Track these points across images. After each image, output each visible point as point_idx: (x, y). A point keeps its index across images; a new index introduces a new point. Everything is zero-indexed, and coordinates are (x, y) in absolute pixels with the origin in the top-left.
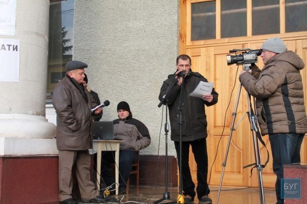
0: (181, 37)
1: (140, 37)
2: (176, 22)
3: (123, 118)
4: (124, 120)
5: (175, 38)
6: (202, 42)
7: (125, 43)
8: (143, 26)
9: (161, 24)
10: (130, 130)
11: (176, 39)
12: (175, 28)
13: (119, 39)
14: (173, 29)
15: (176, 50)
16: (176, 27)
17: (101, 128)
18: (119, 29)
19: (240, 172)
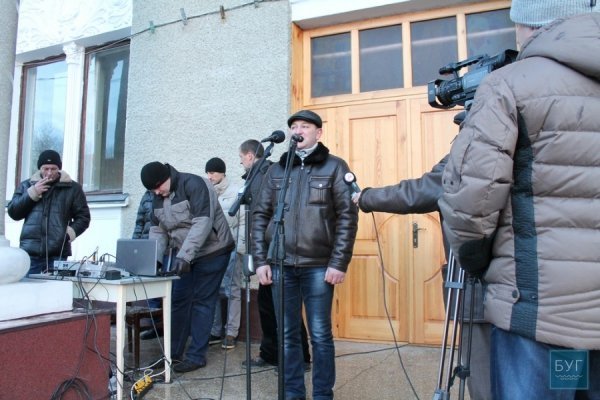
0: (295, 91)
1: (228, 92)
2: (286, 66)
5: (285, 93)
6: (328, 100)
7: (205, 104)
8: (232, 75)
9: (262, 71)
12: (284, 76)
13: (196, 98)
14: (282, 77)
16: (286, 73)
17: (136, 251)
18: (196, 82)
19: (394, 318)
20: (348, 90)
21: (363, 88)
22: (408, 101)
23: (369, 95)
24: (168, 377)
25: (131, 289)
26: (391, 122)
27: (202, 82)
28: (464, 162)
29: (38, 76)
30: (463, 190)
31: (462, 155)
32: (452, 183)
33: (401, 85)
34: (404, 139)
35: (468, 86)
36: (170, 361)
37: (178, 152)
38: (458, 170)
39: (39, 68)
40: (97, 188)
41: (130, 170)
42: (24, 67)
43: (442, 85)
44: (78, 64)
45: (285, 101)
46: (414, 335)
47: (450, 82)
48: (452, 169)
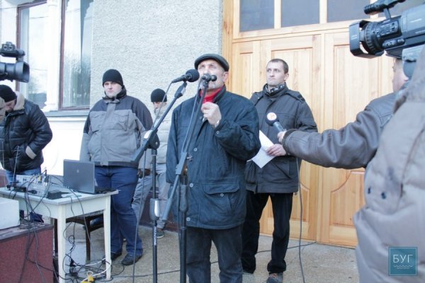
0: (226, 26)
1: (170, 27)
2: (218, 5)
3: (111, 95)
4: (113, 99)
5: (217, 27)
6: (254, 34)
7: (152, 37)
8: (174, 13)
9: (198, 9)
10: (123, 120)
11: (218, 29)
12: (216, 13)
13: (145, 32)
14: (214, 14)
15: (217, 44)
16: (218, 11)
17: (78, 171)
18: (145, 19)
19: (305, 220)
20: (271, 26)
21: (284, 24)
22: (323, 35)
23: (289, 29)
24: (109, 275)
25: (69, 207)
26: (307, 54)
27: (150, 19)
28: (410, 161)
29: (31, 15)
30: (405, 212)
31: (407, 149)
32: (383, 195)
33: (317, 21)
34: (318, 69)
35: (410, 29)
36: (110, 262)
37: (131, 77)
38: (398, 174)
39: (31, 9)
40: (73, 105)
41: (95, 92)
42: (18, 8)
43: (369, 28)
44: (56, 6)
45: (217, 35)
46: (321, 236)
47: (381, 23)
48: (385, 172)
